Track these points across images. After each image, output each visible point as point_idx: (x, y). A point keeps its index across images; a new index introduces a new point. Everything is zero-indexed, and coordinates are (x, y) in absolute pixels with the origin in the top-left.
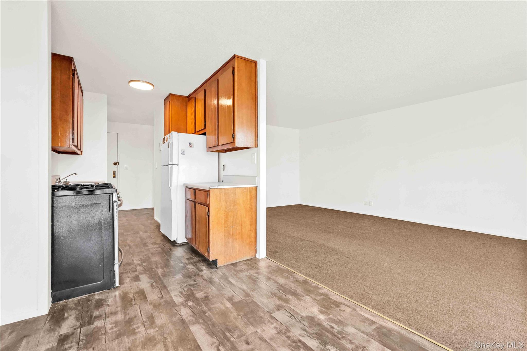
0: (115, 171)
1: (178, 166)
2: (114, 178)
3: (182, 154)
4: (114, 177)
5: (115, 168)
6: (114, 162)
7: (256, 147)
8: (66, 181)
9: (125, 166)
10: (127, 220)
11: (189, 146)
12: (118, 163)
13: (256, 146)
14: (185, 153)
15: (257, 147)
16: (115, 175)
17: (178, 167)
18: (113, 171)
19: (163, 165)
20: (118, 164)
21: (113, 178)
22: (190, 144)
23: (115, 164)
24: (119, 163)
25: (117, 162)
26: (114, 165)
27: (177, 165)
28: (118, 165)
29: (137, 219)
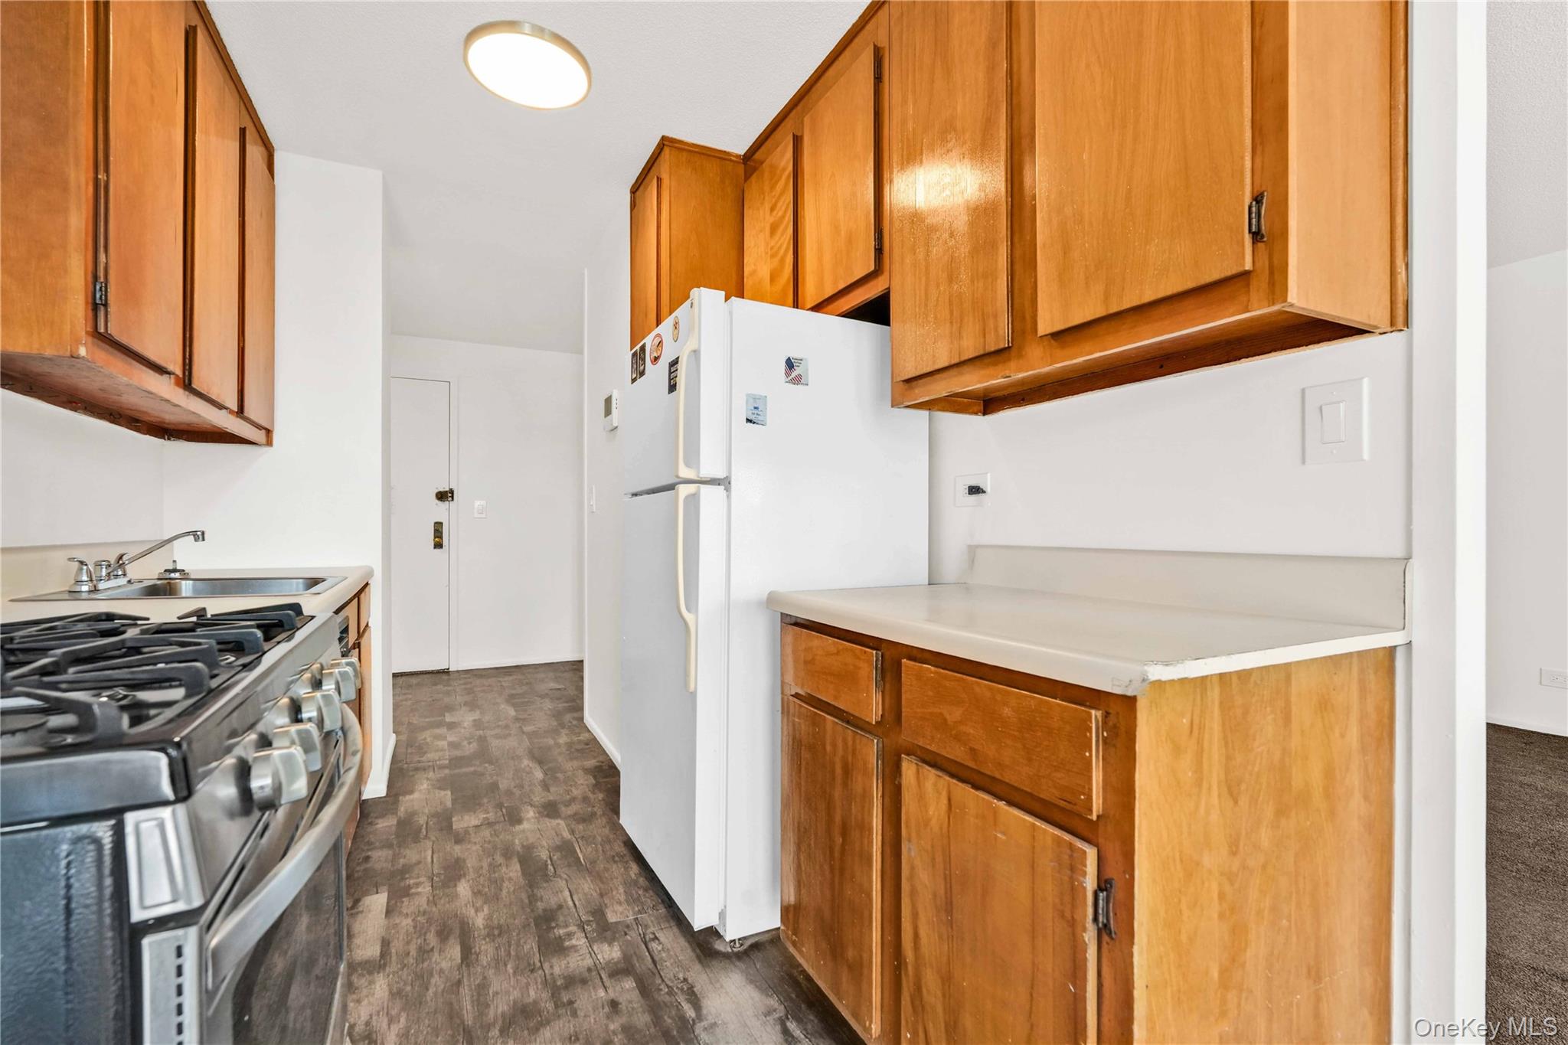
0: (442, 523)
1: (728, 489)
2: (438, 551)
3: (749, 421)
4: (438, 545)
5: (440, 511)
6: (437, 491)
7: (1392, 324)
8: (175, 571)
9: (477, 503)
10: (477, 724)
11: (787, 374)
12: (452, 492)
13: (1400, 316)
14: (765, 416)
15: (1407, 323)
16: (441, 537)
17: (729, 497)
18: (436, 523)
19: (635, 490)
20: (452, 497)
21: (435, 548)
22: (790, 364)
23: (442, 496)
24: (455, 493)
25: (447, 489)
26: (437, 501)
27: (724, 482)
28: (453, 500)
29: (517, 719)
